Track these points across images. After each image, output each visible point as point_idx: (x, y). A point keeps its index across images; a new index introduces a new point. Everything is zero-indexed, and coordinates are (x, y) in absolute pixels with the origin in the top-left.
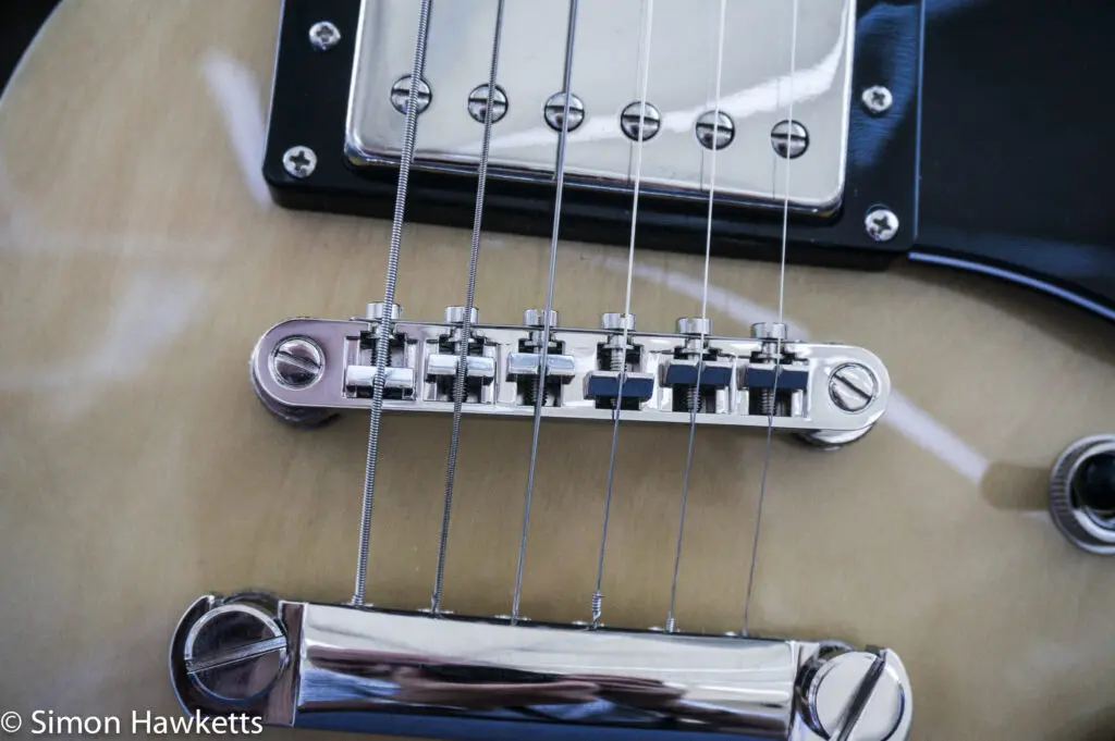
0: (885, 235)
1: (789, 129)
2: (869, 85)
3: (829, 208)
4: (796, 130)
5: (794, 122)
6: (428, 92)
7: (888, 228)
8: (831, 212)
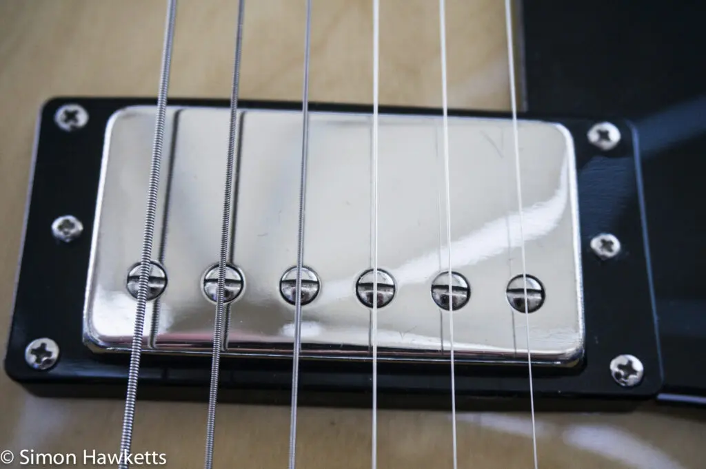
0: (633, 379)
1: (524, 284)
2: (596, 234)
3: (573, 358)
4: (531, 284)
5: (528, 276)
6: (163, 276)
7: (634, 372)
8: (575, 363)
